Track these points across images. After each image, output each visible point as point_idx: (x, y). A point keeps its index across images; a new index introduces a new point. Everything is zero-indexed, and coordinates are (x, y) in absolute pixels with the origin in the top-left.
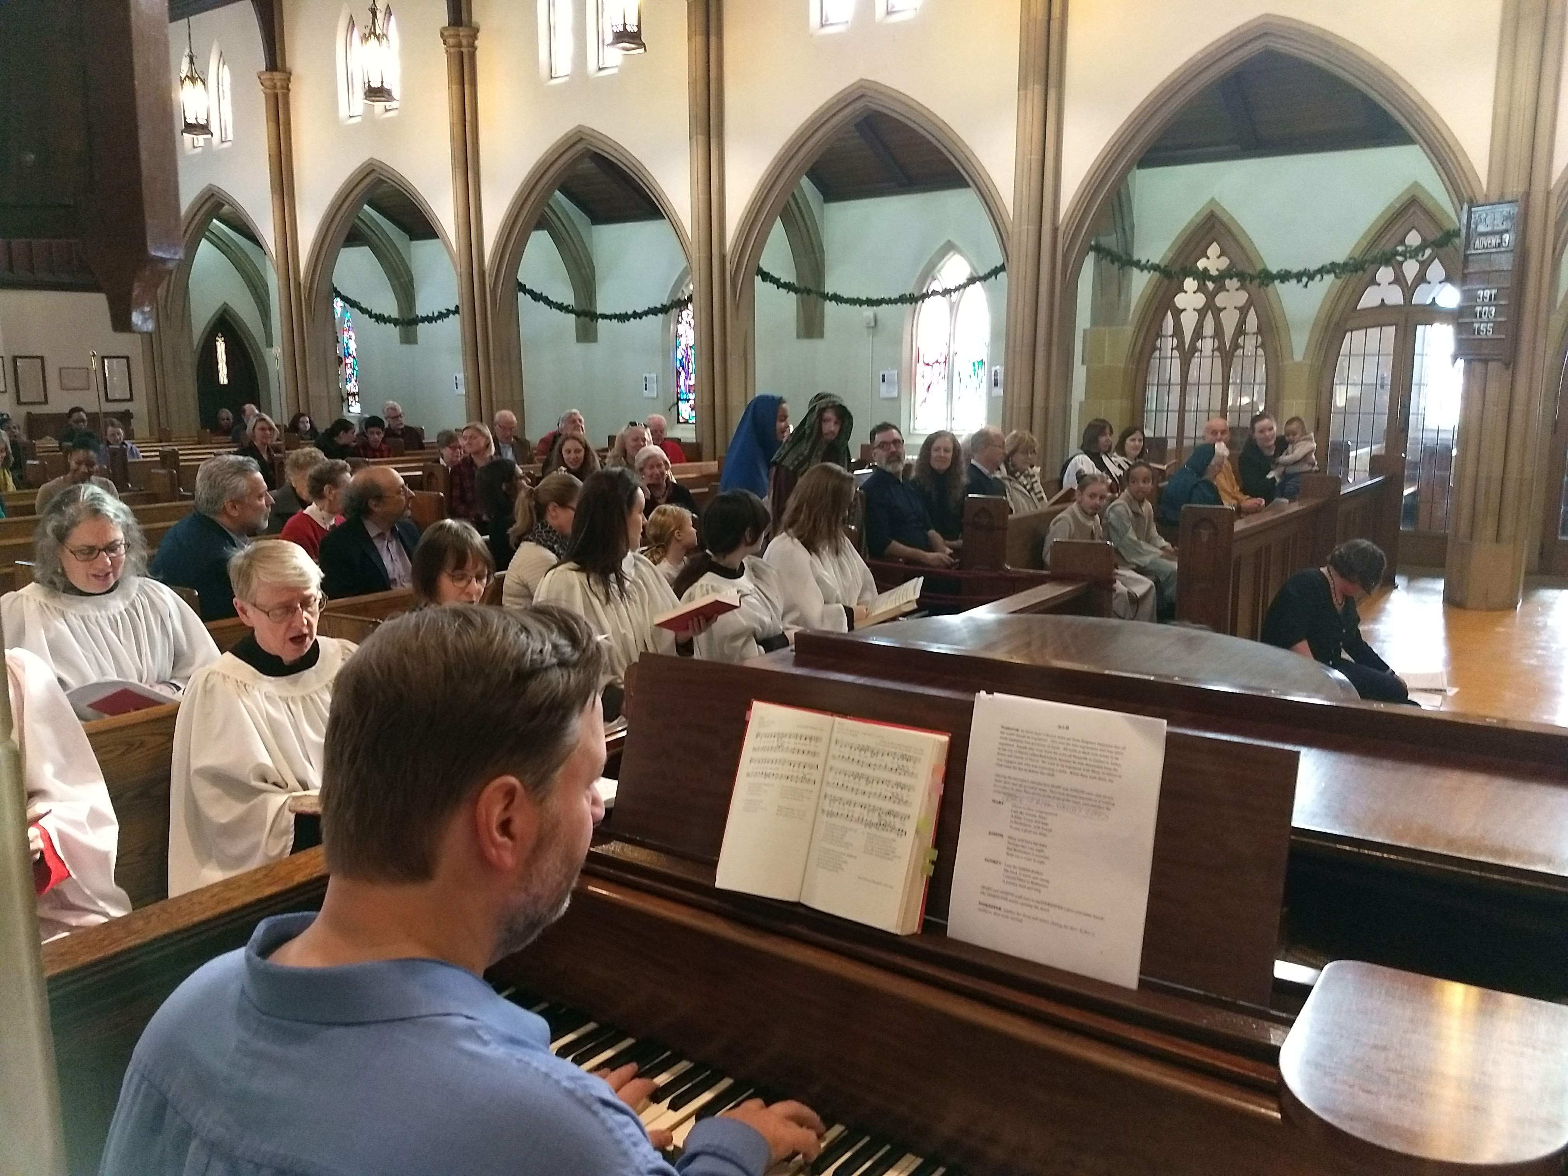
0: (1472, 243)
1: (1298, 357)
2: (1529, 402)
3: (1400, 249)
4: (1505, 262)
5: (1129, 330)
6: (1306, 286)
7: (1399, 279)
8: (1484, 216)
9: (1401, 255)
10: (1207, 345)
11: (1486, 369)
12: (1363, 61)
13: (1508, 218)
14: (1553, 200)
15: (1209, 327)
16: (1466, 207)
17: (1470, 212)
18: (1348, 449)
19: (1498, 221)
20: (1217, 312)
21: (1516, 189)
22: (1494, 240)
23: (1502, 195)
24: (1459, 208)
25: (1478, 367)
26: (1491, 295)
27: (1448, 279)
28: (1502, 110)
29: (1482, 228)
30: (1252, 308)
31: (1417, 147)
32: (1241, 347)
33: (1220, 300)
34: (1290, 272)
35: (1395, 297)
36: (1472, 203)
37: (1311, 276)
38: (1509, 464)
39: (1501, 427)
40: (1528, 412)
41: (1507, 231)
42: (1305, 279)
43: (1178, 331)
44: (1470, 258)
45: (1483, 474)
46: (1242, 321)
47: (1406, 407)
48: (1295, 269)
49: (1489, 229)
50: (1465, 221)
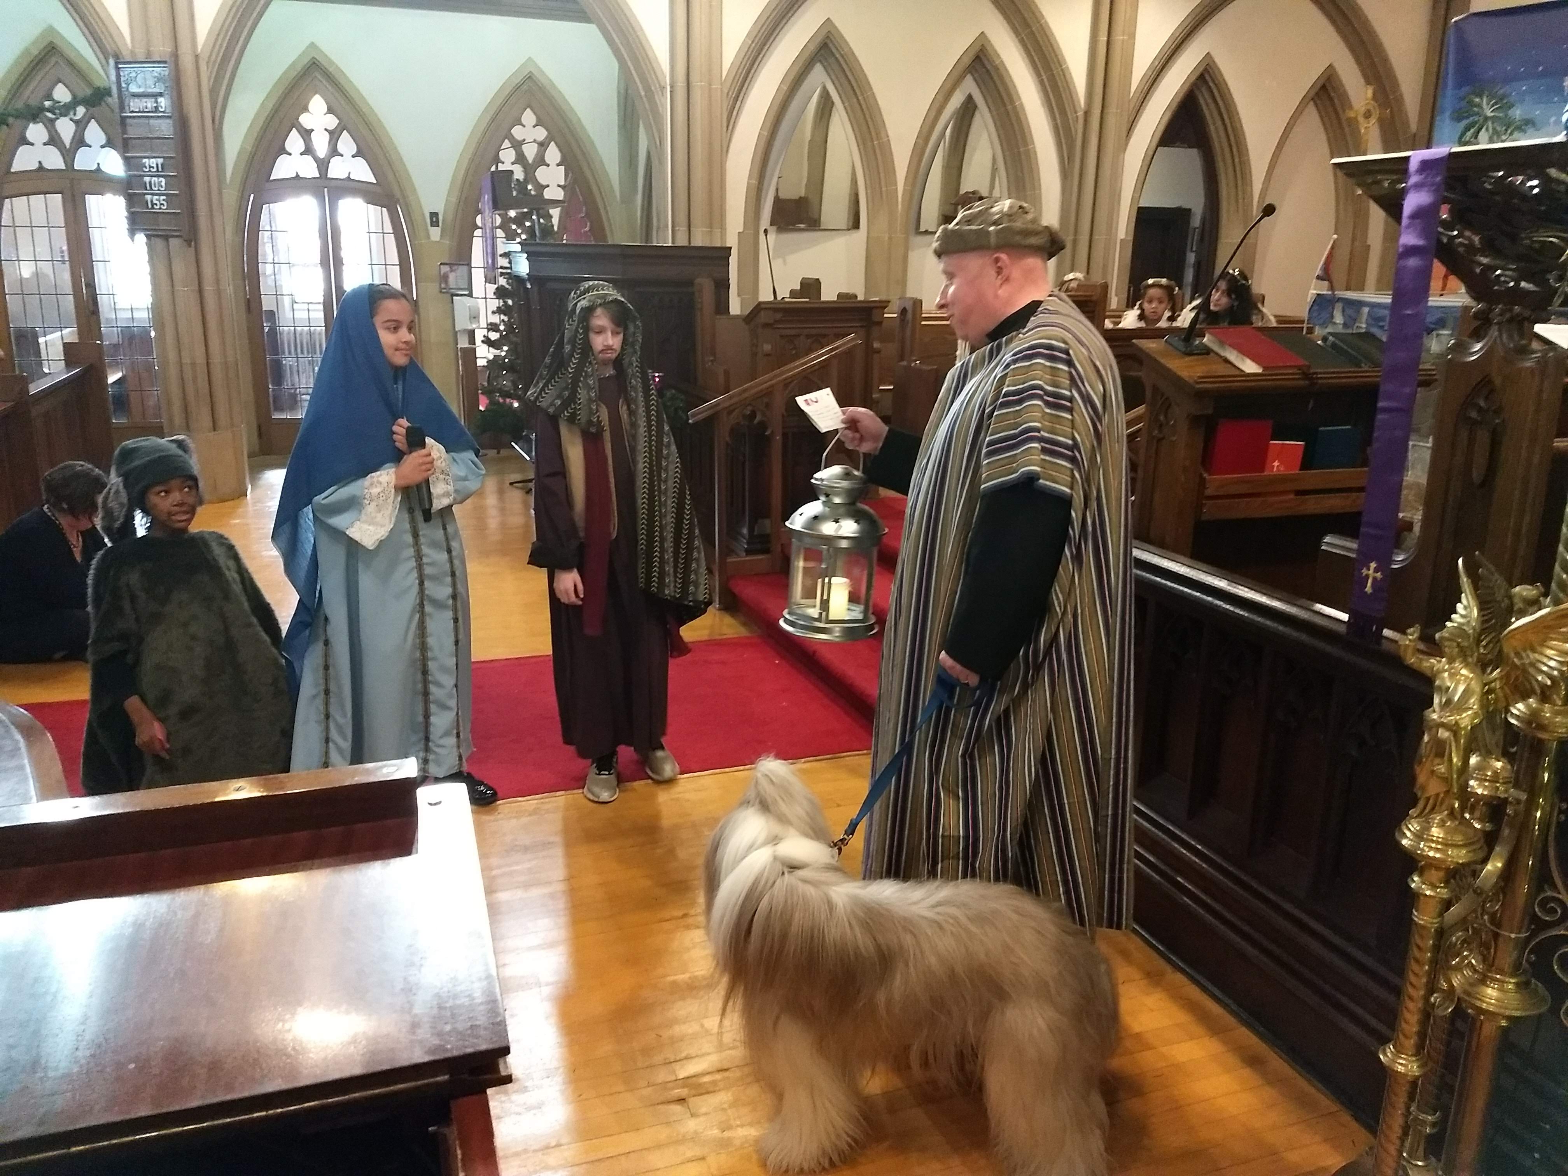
0: (126, 104)
2: (218, 281)
3: (47, 104)
4: (166, 128)
7: (54, 140)
9: (49, 110)
11: (168, 245)
13: (159, 79)
16: (112, 62)
17: (118, 69)
18: (36, 337)
19: (150, 82)
21: (161, 48)
22: (150, 104)
23: (149, 53)
24: (104, 62)
25: (159, 243)
26: (157, 165)
27: (109, 144)
29: (133, 89)
35: (54, 160)
36: (118, 59)
38: (211, 350)
39: (195, 311)
40: (219, 293)
41: (161, 95)
44: (129, 121)
45: (186, 360)
47: (91, 286)
49: (141, 90)
50: (113, 78)
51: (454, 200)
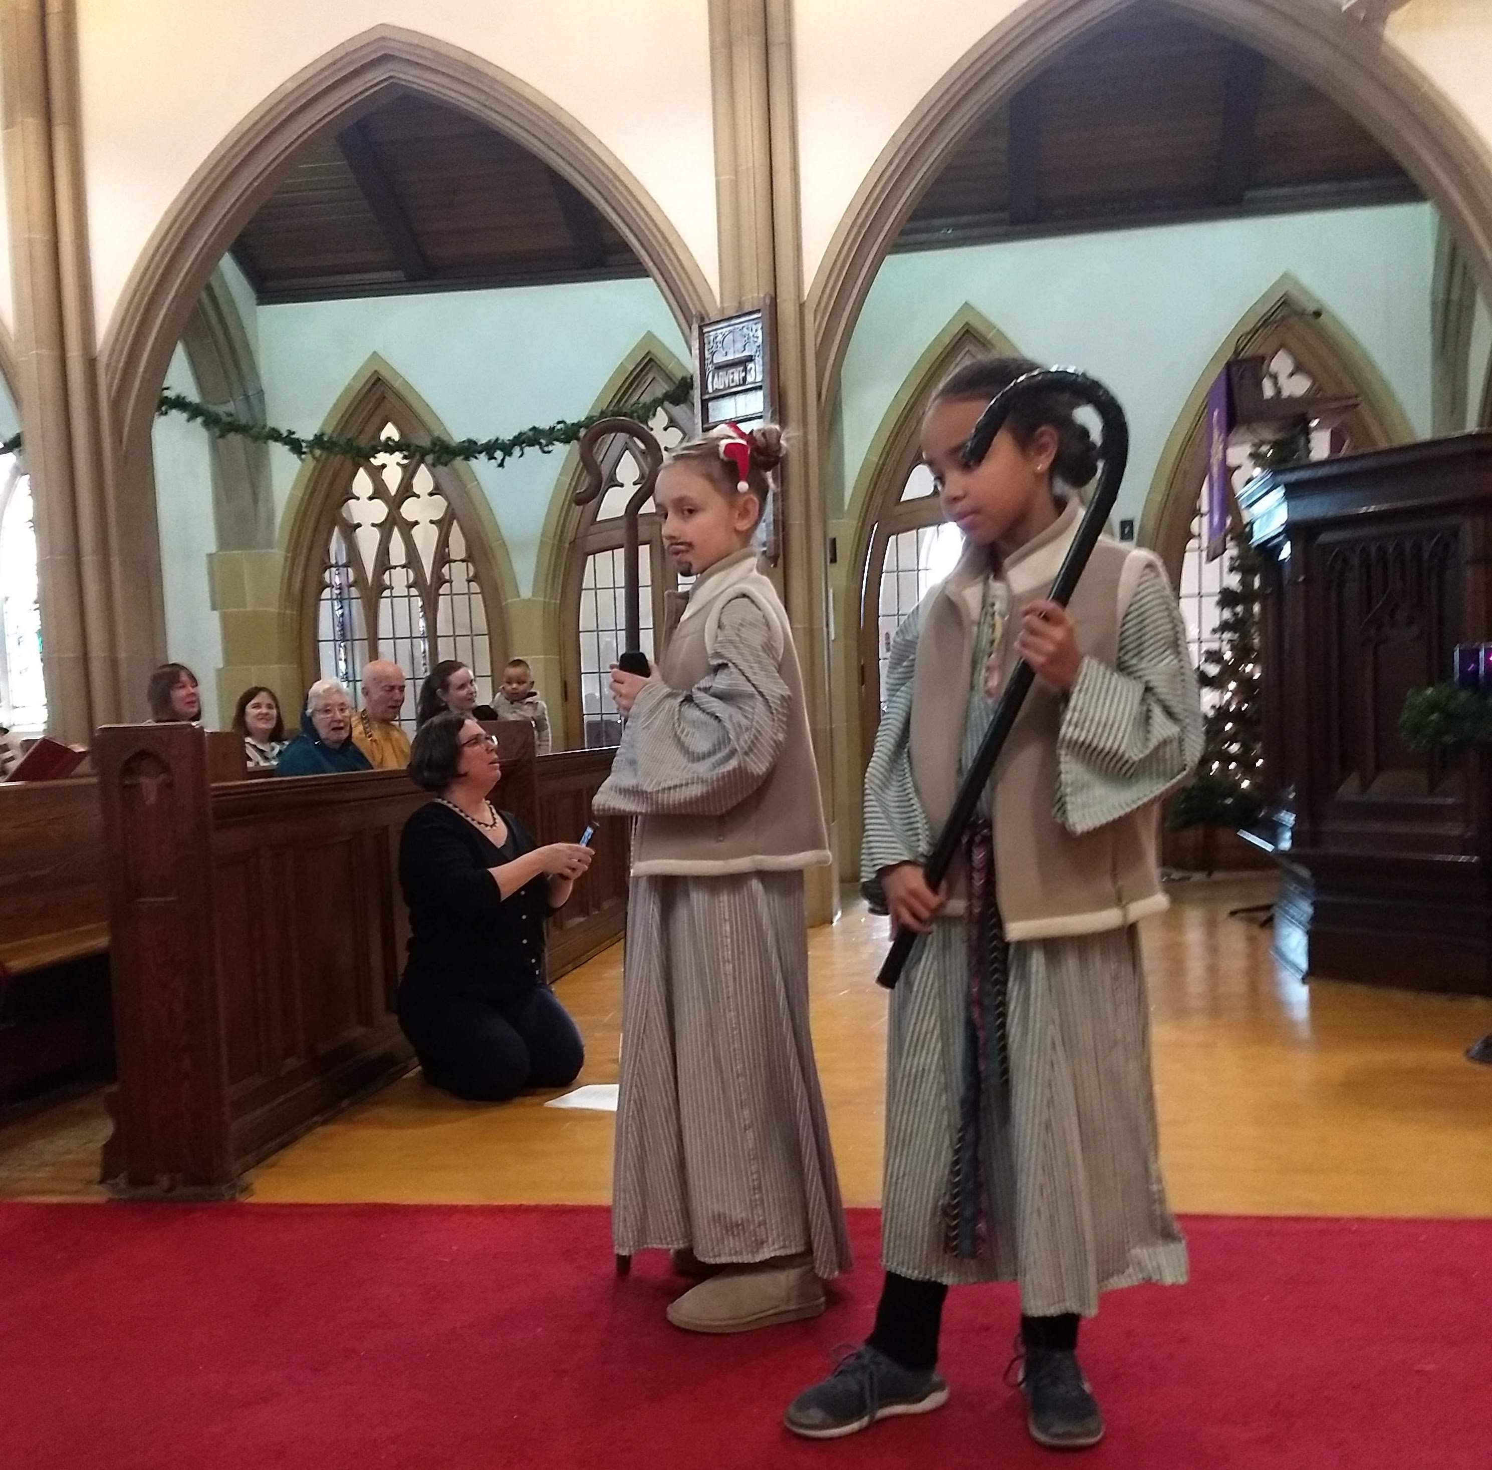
0: (709, 381)
1: (526, 591)
5: (277, 555)
6: (501, 465)
8: (720, 338)
10: (399, 578)
12: (528, 101)
13: (750, 338)
14: (809, 317)
15: (397, 551)
16: (695, 327)
17: (702, 334)
19: (739, 345)
20: (408, 527)
21: (755, 295)
22: (737, 375)
23: (740, 304)
24: (687, 330)
28: (726, 177)
29: (719, 358)
30: (455, 523)
31: (651, 280)
32: (447, 581)
33: (409, 510)
34: (475, 443)
36: (704, 323)
37: (507, 449)
41: (751, 359)
42: (499, 454)
43: (354, 559)
44: (710, 404)
46: (443, 542)
48: (482, 440)
49: (728, 358)
50: (696, 348)
51: (1158, 498)
